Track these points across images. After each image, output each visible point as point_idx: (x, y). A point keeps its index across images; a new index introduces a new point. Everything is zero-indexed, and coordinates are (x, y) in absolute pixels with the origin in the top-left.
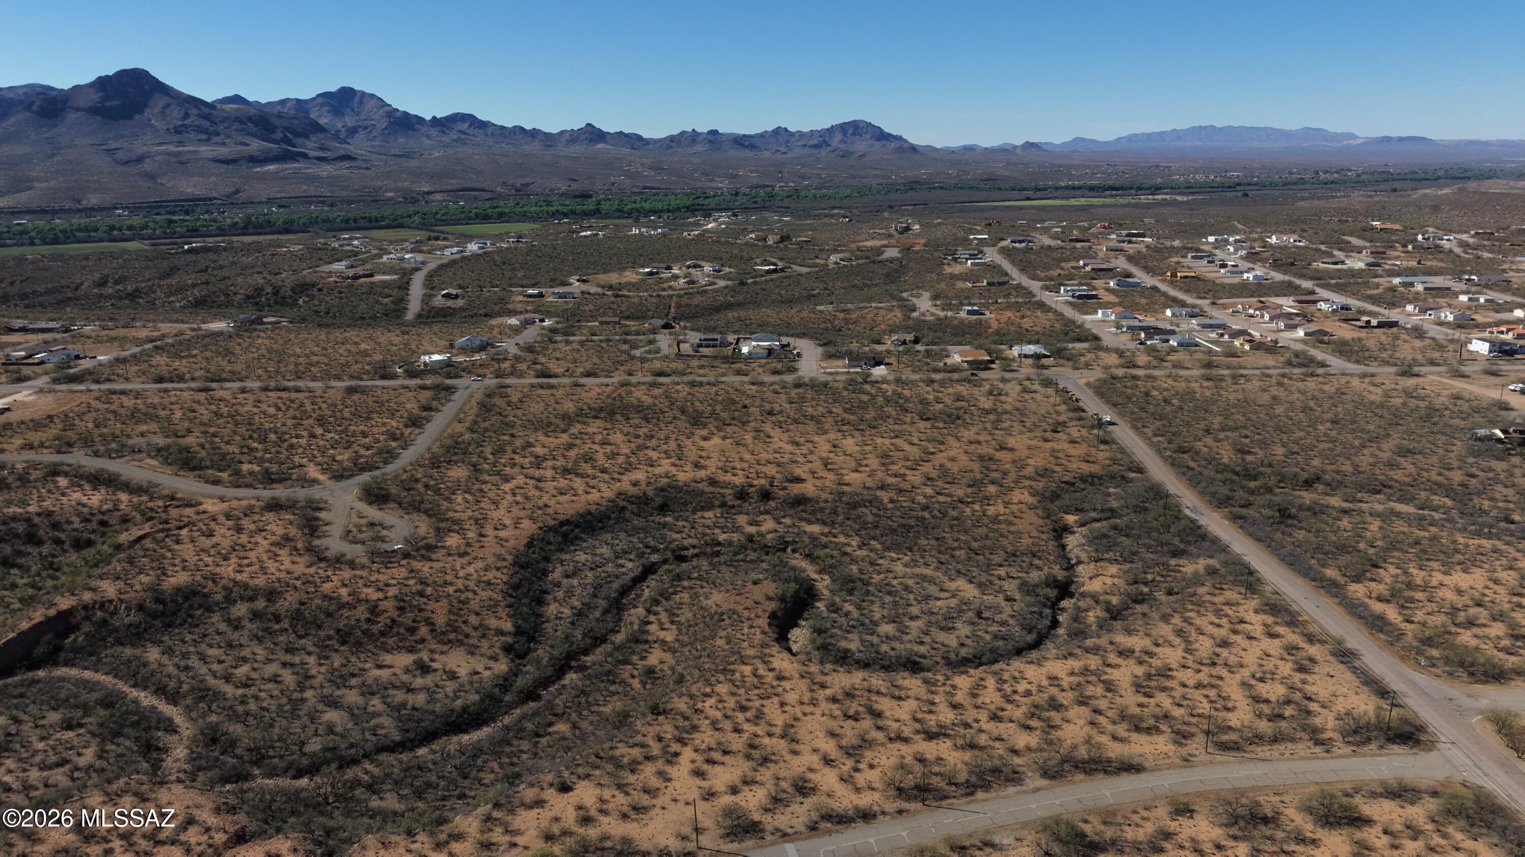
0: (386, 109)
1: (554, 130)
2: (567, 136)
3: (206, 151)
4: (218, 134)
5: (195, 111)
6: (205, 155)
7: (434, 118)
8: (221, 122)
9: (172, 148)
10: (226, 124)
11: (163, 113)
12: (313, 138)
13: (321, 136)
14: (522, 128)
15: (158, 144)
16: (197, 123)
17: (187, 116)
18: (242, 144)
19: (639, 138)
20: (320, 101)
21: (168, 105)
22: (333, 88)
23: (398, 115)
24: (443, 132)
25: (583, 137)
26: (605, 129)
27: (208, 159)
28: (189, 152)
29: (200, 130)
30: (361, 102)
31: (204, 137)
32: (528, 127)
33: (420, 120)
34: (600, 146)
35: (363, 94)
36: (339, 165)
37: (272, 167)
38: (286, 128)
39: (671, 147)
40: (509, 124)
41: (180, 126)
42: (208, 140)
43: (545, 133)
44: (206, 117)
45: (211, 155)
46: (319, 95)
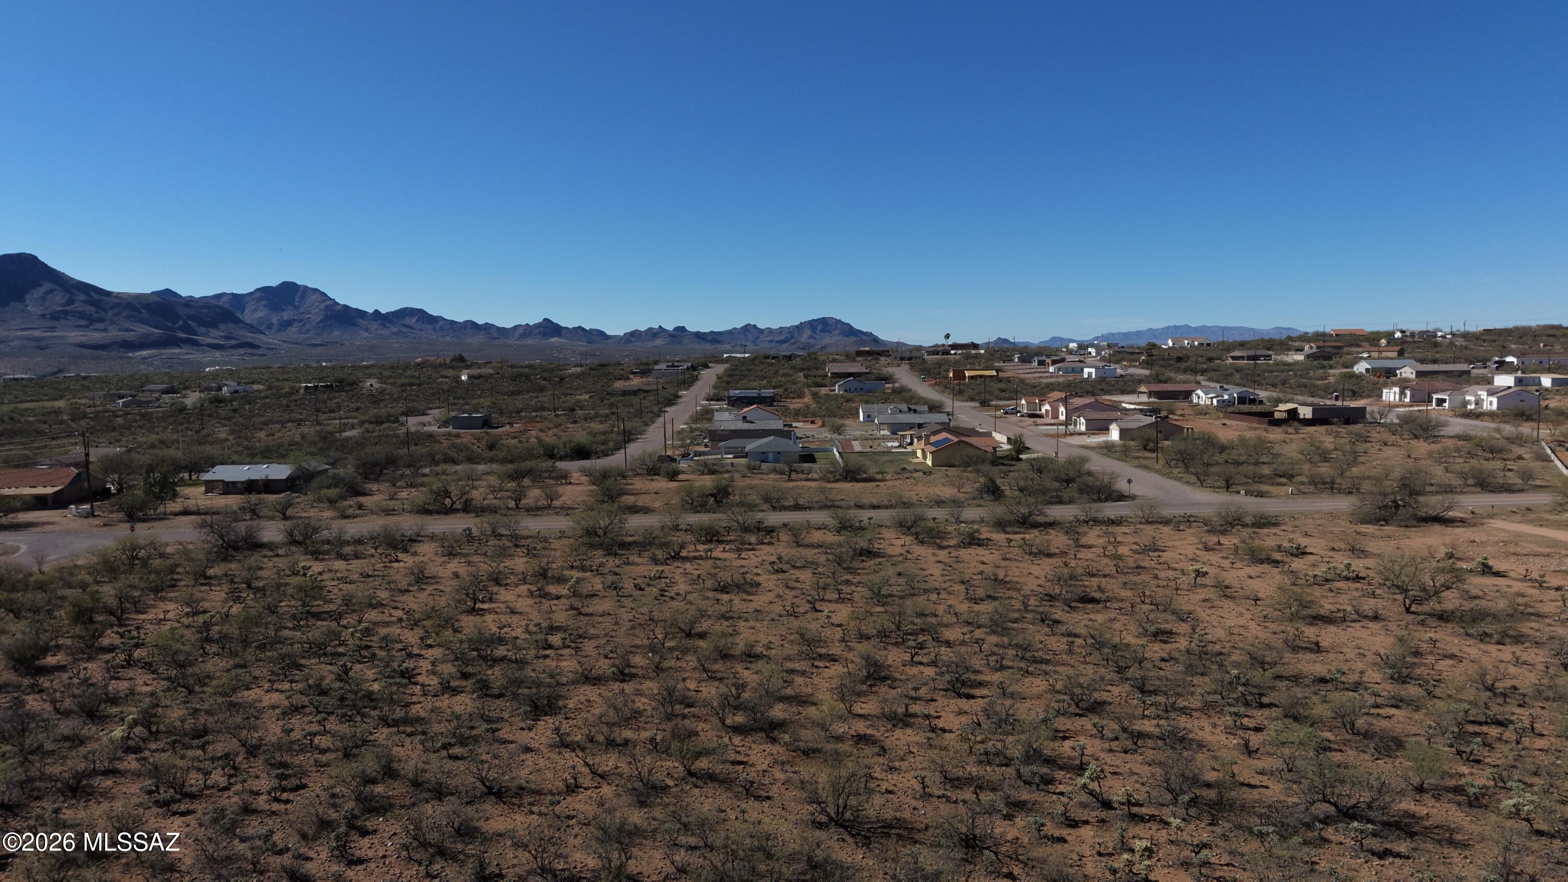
0: (328, 303)
1: (509, 325)
2: (521, 331)
3: (75, 336)
4: (102, 320)
5: (82, 297)
6: (71, 340)
7: (376, 311)
8: (111, 308)
9: (37, 333)
10: (115, 311)
11: (43, 298)
12: (222, 327)
13: (231, 325)
14: (473, 324)
15: (23, 330)
16: (80, 309)
17: (71, 302)
18: (127, 330)
19: (601, 334)
20: (257, 295)
21: (52, 291)
22: (274, 282)
23: (338, 308)
24: (384, 325)
25: (536, 331)
26: (563, 324)
27: (72, 344)
28: (55, 337)
29: (81, 315)
30: (303, 297)
31: (83, 323)
32: (480, 321)
33: (362, 314)
34: (554, 340)
35: (306, 288)
36: (233, 351)
37: (145, 353)
38: (191, 317)
39: (630, 341)
40: (460, 319)
41: (60, 312)
42: (87, 326)
43: (498, 328)
44: (96, 304)
45: (78, 340)
46: (257, 290)
